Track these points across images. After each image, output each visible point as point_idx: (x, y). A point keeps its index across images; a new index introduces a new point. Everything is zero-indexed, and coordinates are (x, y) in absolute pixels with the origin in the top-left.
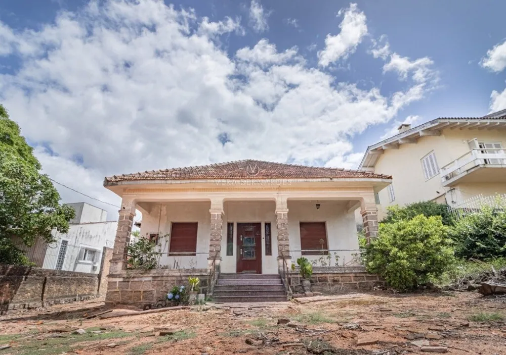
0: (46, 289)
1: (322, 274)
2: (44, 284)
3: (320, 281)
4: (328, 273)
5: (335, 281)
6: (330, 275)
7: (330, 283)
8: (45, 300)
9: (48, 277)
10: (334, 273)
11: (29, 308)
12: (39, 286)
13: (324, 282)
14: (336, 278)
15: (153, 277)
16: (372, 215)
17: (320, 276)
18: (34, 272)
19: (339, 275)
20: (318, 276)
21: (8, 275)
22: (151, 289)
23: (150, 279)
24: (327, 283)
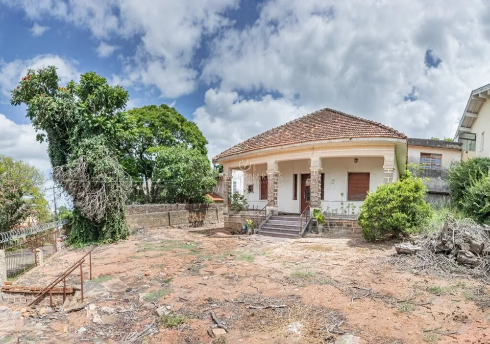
0: (218, 214)
1: (339, 220)
2: (217, 211)
3: (337, 225)
4: (344, 220)
5: (348, 226)
6: (345, 221)
7: (344, 226)
8: (219, 219)
9: (218, 208)
10: (348, 220)
11: (212, 224)
12: (215, 212)
13: (341, 226)
14: (349, 224)
15: (241, 216)
16: (388, 172)
17: (338, 221)
18: (211, 206)
19: (352, 222)
20: (336, 221)
21: (200, 208)
22: (241, 222)
23: (240, 217)
24: (343, 227)
